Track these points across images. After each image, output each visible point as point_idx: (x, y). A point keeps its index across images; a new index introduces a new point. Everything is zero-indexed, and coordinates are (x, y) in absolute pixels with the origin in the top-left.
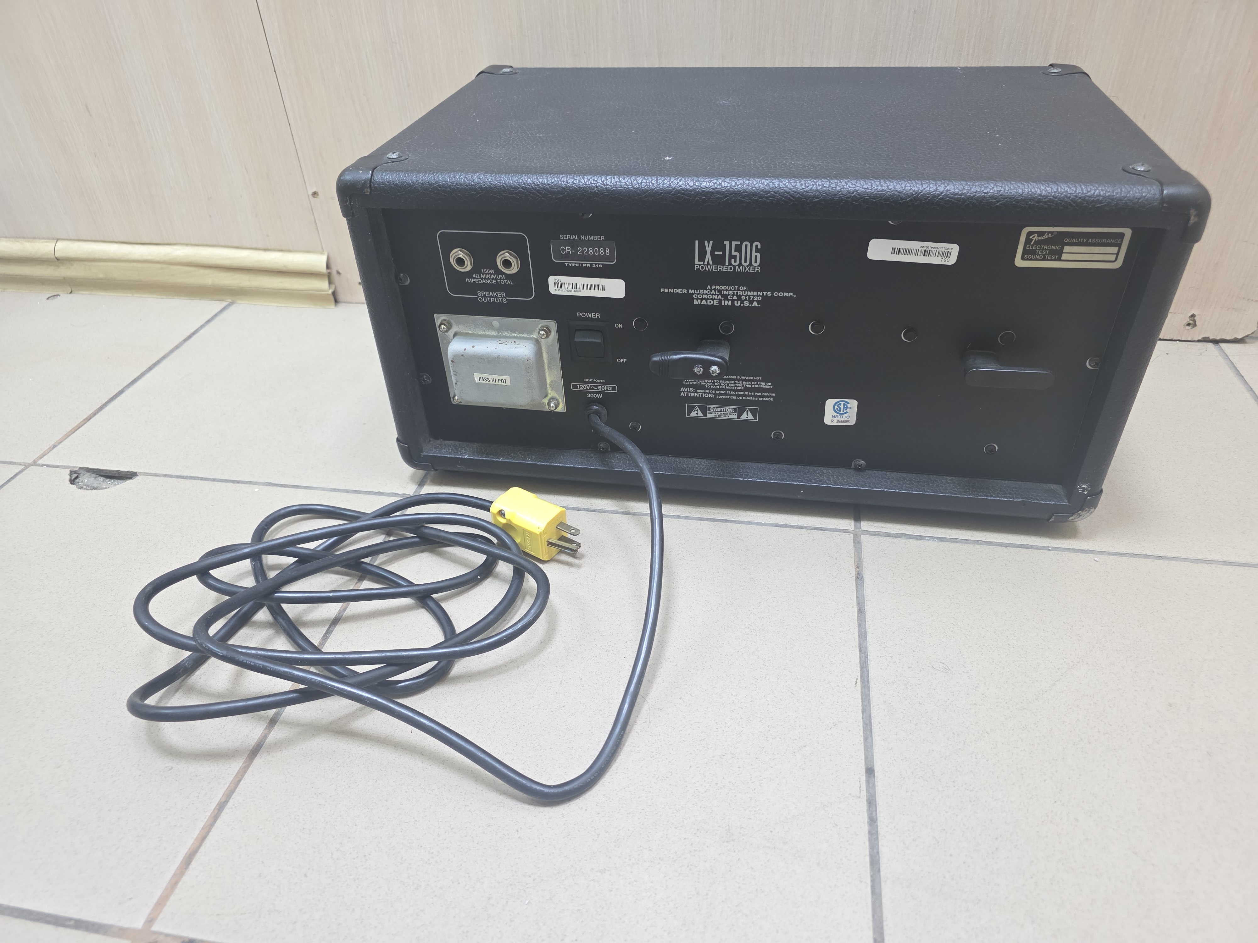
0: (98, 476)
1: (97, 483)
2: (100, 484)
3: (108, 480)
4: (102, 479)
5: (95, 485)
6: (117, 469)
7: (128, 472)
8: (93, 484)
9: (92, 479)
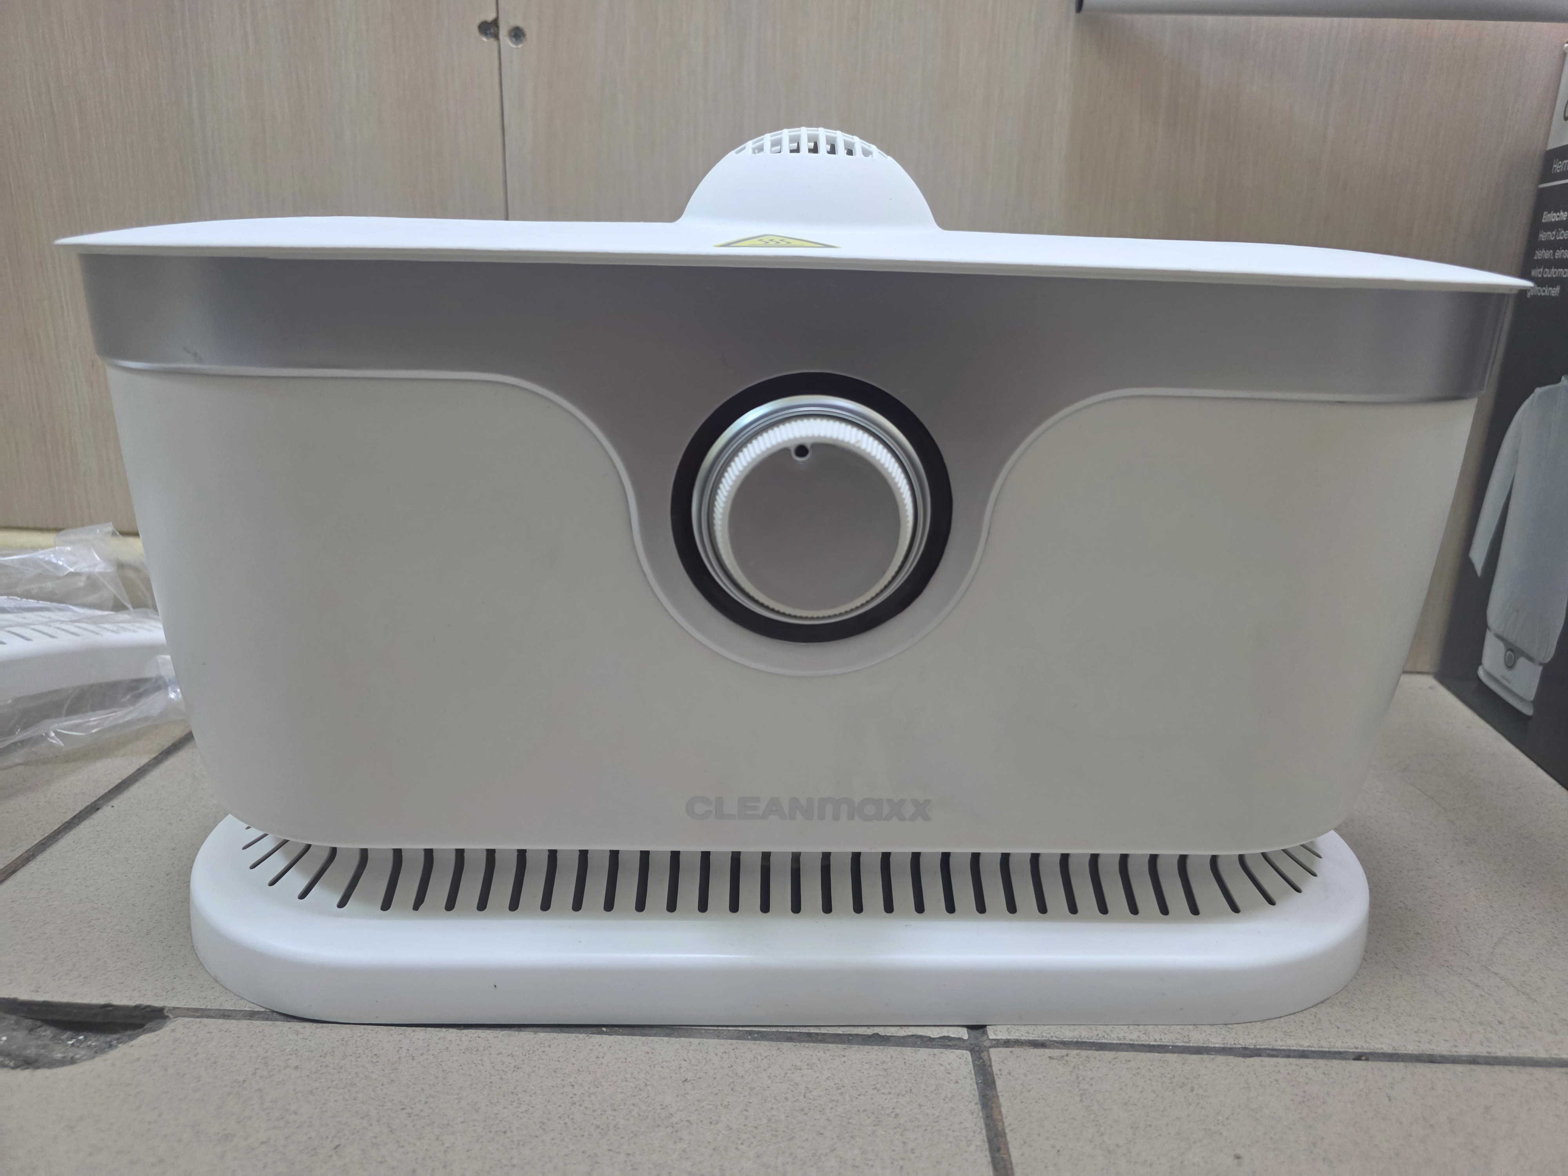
0: (39, 1023)
1: (38, 1046)
2: (45, 1047)
3: (68, 1034)
4: (48, 1032)
5: (31, 1052)
6: (102, 1001)
7: (137, 1007)
8: (25, 1048)
9: (20, 1035)
